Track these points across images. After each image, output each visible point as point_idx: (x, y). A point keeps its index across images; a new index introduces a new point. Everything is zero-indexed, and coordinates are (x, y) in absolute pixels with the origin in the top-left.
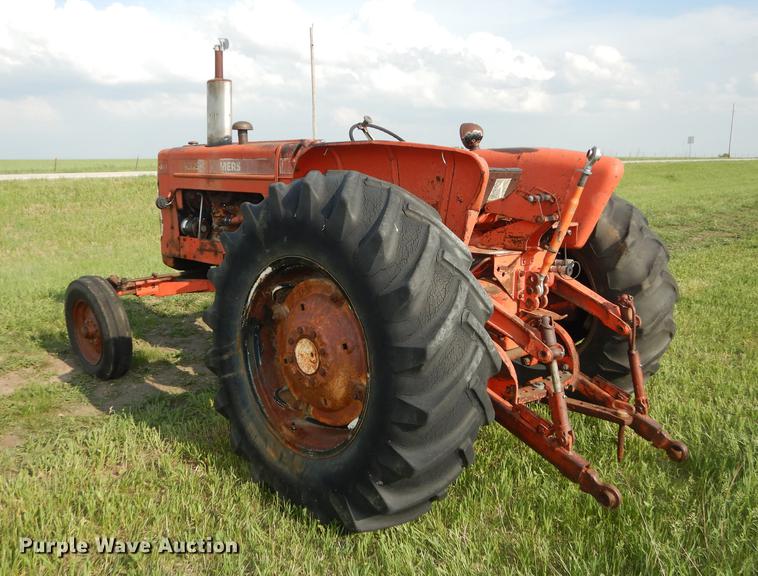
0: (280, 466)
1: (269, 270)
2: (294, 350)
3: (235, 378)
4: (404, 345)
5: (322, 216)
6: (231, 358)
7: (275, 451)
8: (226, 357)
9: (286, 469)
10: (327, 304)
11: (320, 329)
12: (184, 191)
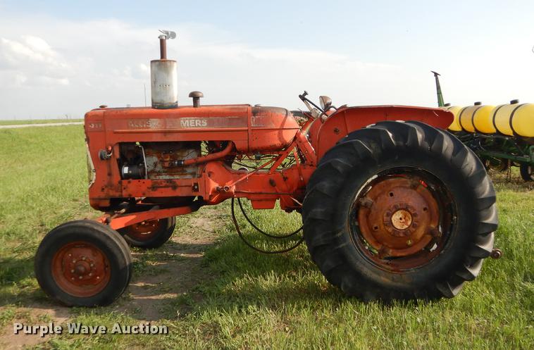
0: (394, 284)
1: (375, 176)
2: (391, 219)
3: (347, 246)
4: (482, 197)
5: (426, 143)
6: (343, 235)
7: (387, 278)
8: (339, 234)
9: (399, 284)
10: (409, 190)
11: (410, 203)
12: (121, 144)
